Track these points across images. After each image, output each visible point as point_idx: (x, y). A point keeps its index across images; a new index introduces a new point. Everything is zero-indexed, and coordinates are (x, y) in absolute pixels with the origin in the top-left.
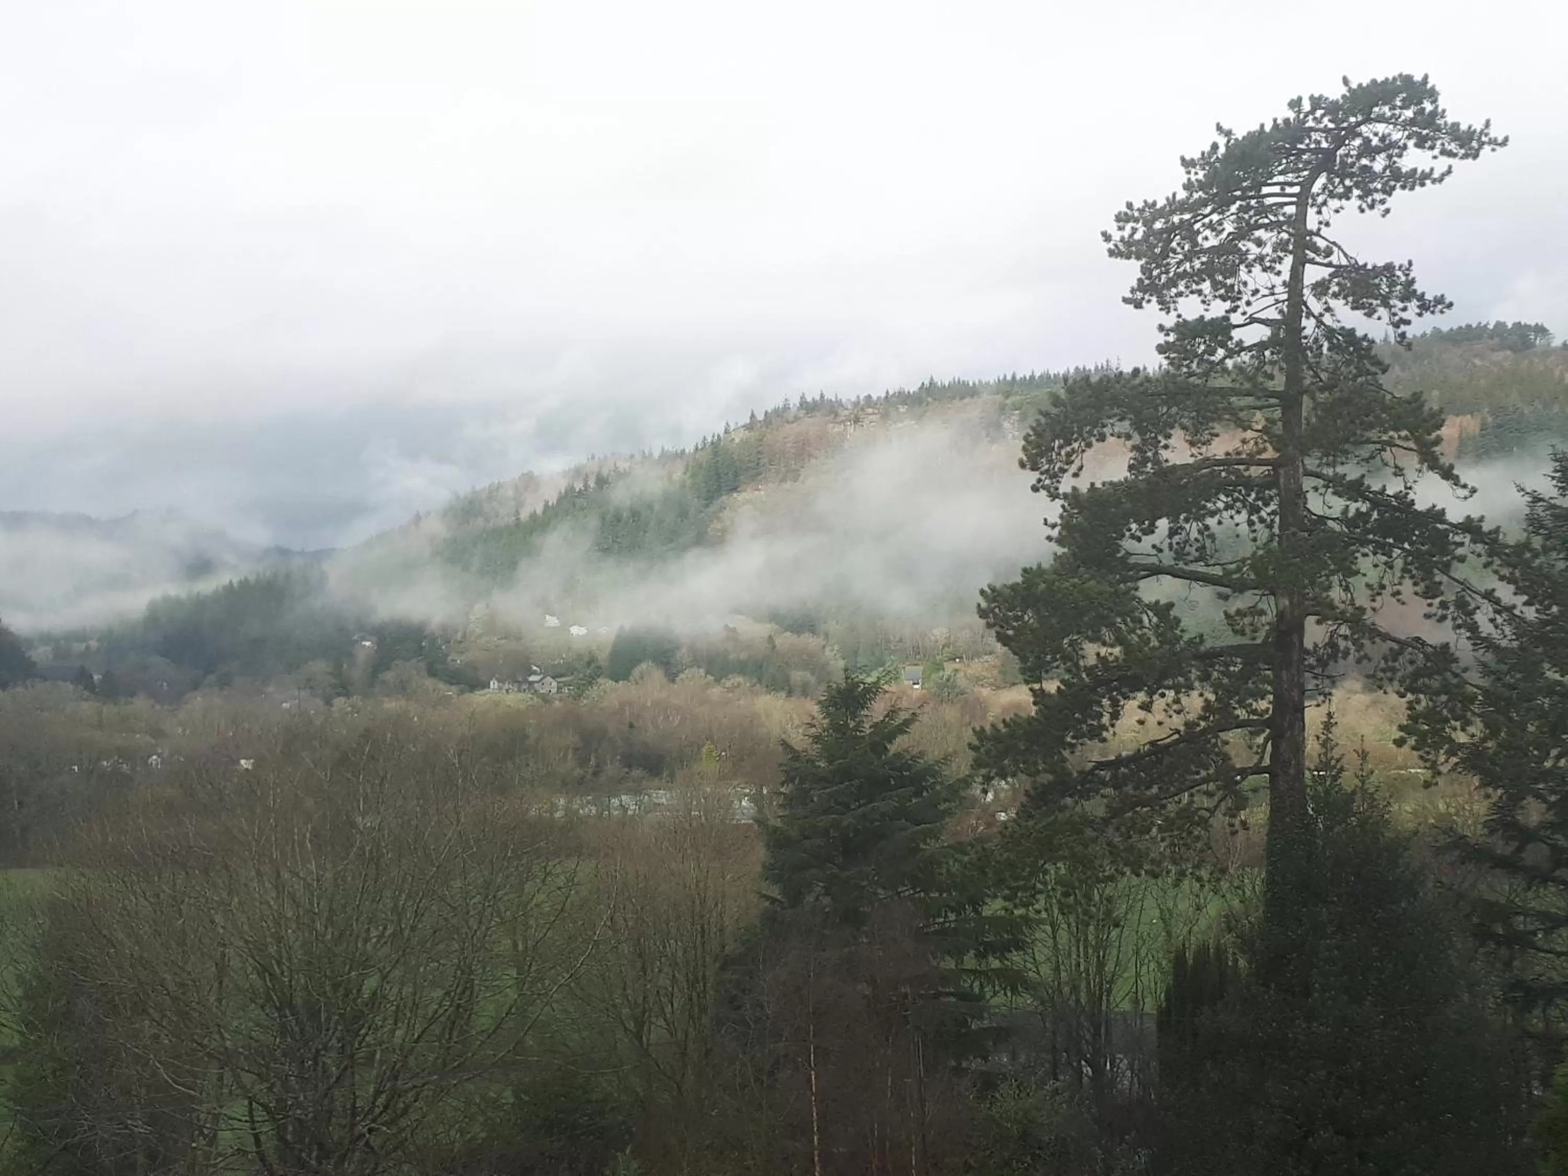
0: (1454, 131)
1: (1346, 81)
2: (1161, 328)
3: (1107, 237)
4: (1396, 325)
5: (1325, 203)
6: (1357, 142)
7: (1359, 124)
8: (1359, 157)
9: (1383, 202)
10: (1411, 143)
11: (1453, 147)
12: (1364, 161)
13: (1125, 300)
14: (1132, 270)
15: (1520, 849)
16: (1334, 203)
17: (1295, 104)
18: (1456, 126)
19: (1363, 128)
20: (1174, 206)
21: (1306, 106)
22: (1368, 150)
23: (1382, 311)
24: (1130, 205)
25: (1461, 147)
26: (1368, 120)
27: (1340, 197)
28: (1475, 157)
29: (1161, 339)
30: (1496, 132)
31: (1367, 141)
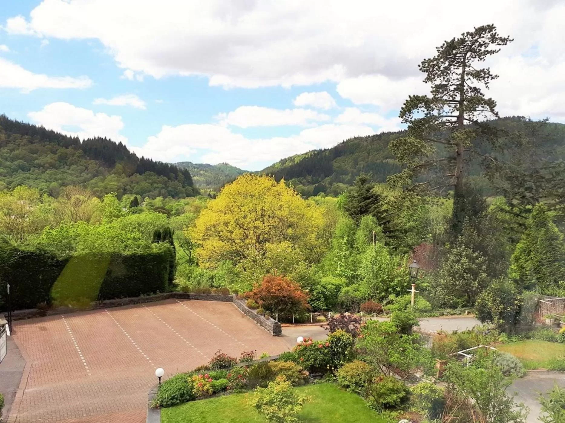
0: (501, 39)
1: (475, 28)
2: (432, 87)
3: (419, 66)
4: (486, 84)
5: (470, 59)
6: (478, 43)
7: (478, 39)
8: (478, 47)
9: (484, 58)
10: (490, 43)
11: (500, 43)
12: (479, 48)
13: (423, 81)
14: (425, 75)
15: (512, 209)
16: (472, 59)
17: (463, 34)
18: (501, 38)
19: (479, 40)
20: (435, 59)
21: (466, 35)
22: (480, 45)
23: (483, 81)
24: (425, 60)
25: (502, 42)
26: (480, 37)
27: (474, 58)
28: (506, 44)
29: (431, 89)
30: (511, 38)
31: (480, 43)
